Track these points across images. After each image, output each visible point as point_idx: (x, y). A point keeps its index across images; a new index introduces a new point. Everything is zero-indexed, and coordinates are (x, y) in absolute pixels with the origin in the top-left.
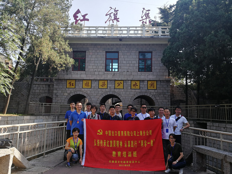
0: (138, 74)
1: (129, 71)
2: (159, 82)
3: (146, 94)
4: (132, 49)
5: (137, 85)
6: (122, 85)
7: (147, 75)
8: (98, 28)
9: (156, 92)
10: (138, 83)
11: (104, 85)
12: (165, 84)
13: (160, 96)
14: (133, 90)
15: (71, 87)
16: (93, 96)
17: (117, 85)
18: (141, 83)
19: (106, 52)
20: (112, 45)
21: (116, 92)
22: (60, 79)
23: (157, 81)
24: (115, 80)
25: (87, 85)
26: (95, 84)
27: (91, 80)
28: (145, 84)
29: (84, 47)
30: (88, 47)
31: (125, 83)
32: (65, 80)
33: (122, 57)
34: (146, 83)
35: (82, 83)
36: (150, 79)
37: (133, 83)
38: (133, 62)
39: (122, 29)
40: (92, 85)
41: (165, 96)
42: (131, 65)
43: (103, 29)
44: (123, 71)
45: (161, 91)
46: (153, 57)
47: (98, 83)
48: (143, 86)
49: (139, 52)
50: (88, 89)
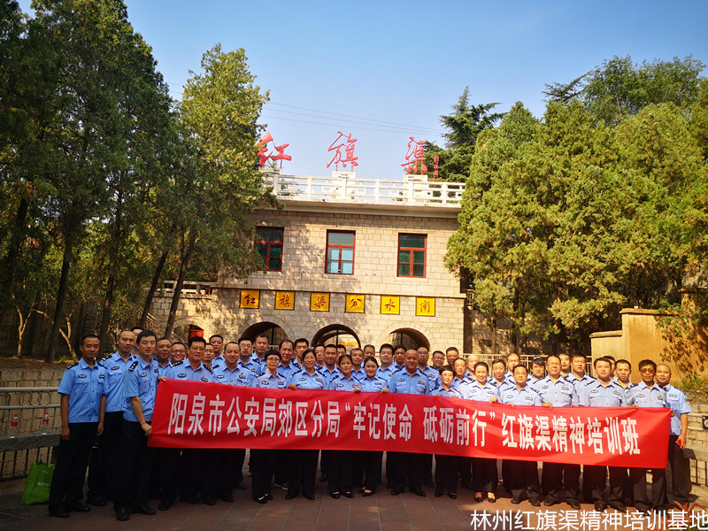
0: (395, 281)
1: (378, 273)
2: (441, 300)
3: (412, 327)
4: (384, 227)
5: (394, 306)
6: (360, 305)
7: (416, 283)
9: (433, 323)
10: (396, 301)
11: (322, 301)
12: (452, 305)
13: (443, 331)
14: (385, 315)
15: (250, 305)
16: (297, 328)
17: (350, 303)
18: (402, 303)
19: (329, 232)
20: (342, 216)
21: (348, 321)
22: (227, 289)
23: (435, 298)
24: (347, 294)
25: (284, 301)
27: (295, 291)
28: (409, 303)
29: (280, 218)
30: (289, 218)
32: (236, 289)
33: (363, 242)
34: (412, 301)
35: (273, 297)
36: (422, 293)
37: (386, 300)
38: (386, 255)
40: (296, 302)
41: (452, 331)
42: (382, 261)
44: (364, 274)
45: (445, 320)
46: (429, 245)
47: (309, 299)
48: (407, 308)
49: (400, 234)
50: (288, 312)
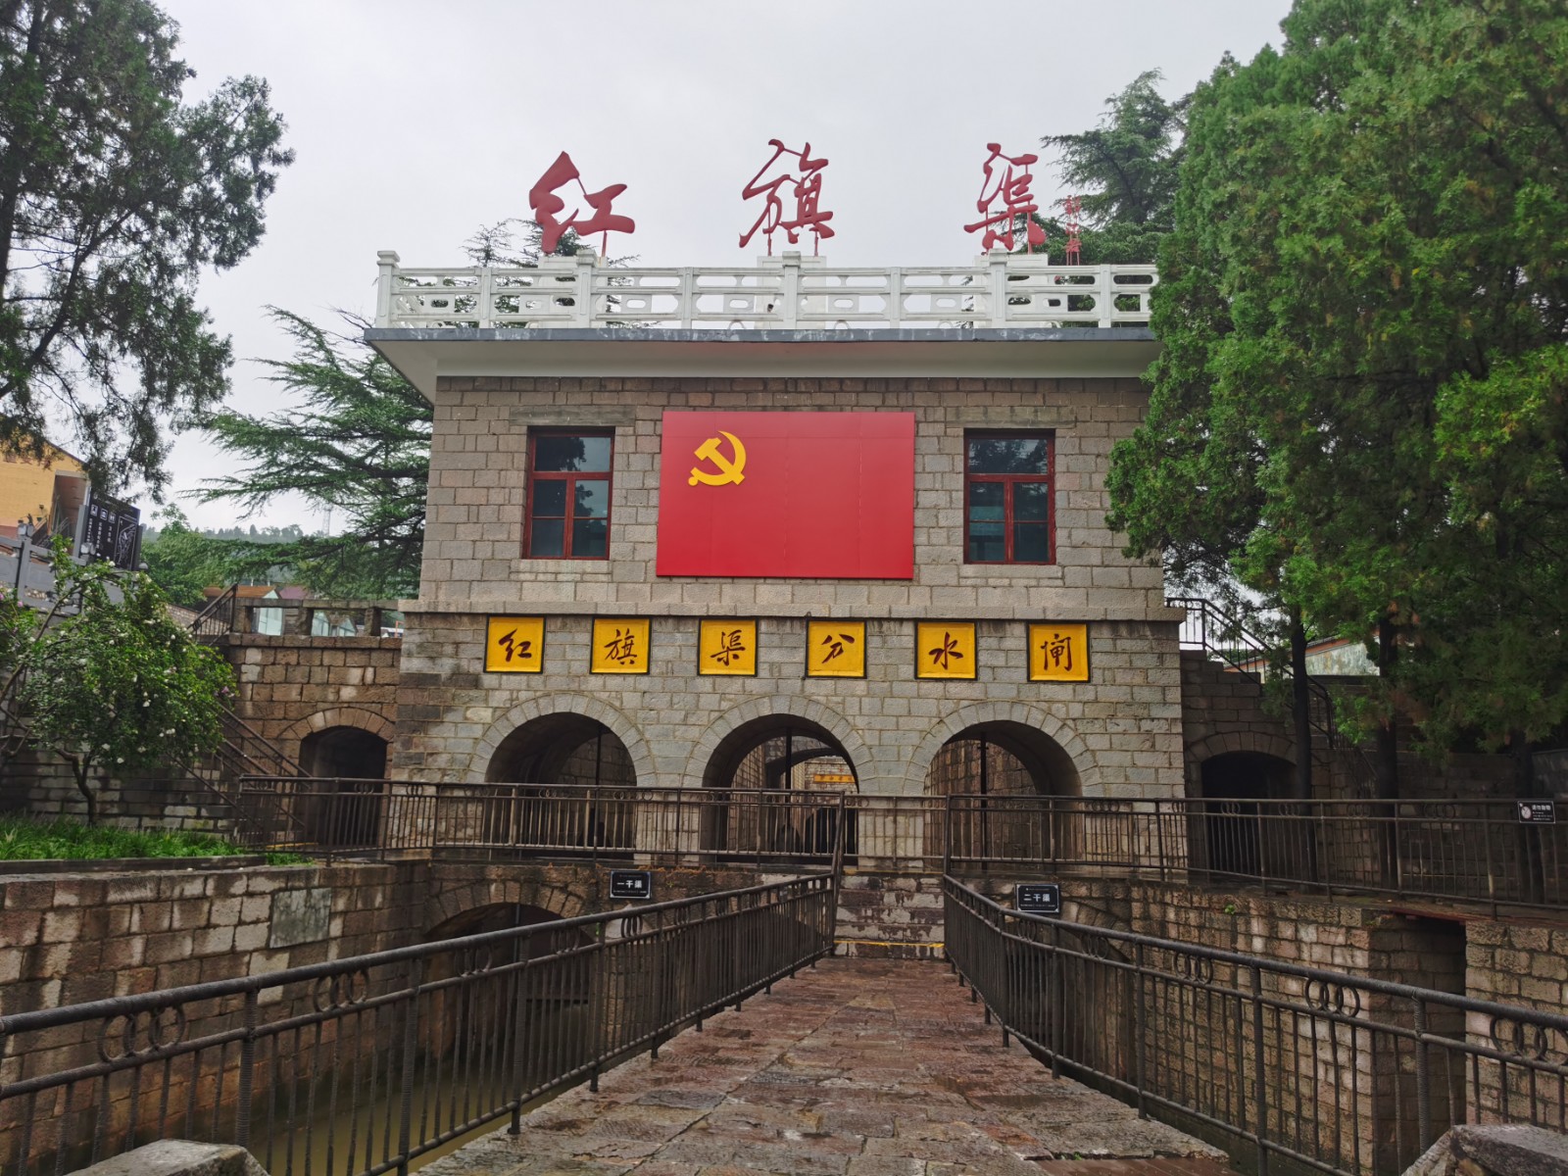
0: (960, 577)
2: (1106, 632)
3: (1018, 716)
4: (919, 413)
7: (1025, 582)
8: (696, 276)
12: (1143, 645)
13: (1116, 729)
14: (930, 685)
16: (657, 729)
18: (983, 643)
21: (815, 704)
22: (446, 616)
23: (1089, 624)
25: (622, 650)
26: (671, 646)
27: (651, 618)
28: (1009, 643)
29: (604, 399)
30: (628, 398)
31: (874, 642)
32: (473, 616)
34: (1015, 638)
35: (585, 638)
36: (1044, 610)
37: (932, 638)
38: (928, 499)
39: (851, 282)
40: (655, 651)
41: (1146, 725)
43: (730, 282)
45: (1122, 695)
46: (1060, 464)
47: (693, 640)
48: (1000, 660)
49: (970, 434)
50: (631, 680)
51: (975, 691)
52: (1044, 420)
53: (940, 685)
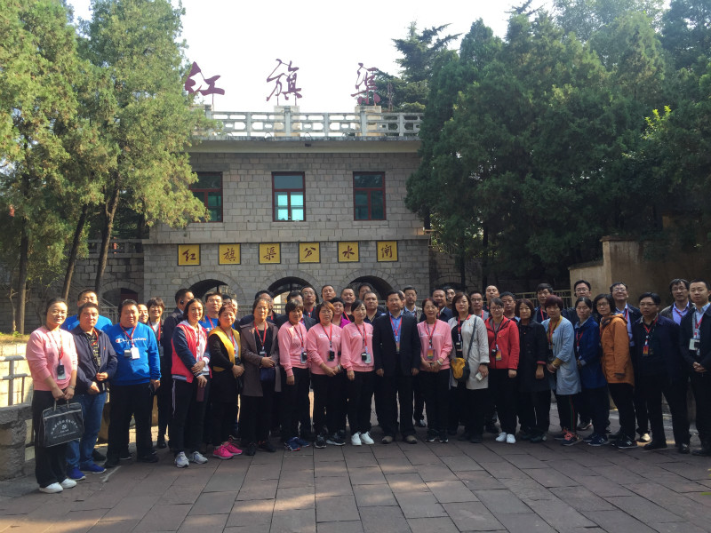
0: (352, 226)
1: (333, 218)
2: (403, 244)
3: (374, 274)
4: (336, 166)
5: (352, 253)
6: (315, 254)
7: (375, 227)
8: (251, 115)
9: (397, 268)
10: (355, 247)
11: (271, 255)
12: (416, 248)
14: (343, 264)
15: (190, 262)
17: (303, 253)
18: (361, 249)
19: (274, 174)
20: (288, 156)
21: (302, 273)
22: (161, 245)
23: (397, 241)
24: (299, 243)
25: (230, 255)
26: (249, 254)
27: (240, 243)
28: (370, 249)
29: (218, 161)
30: (227, 161)
31: (323, 250)
32: (172, 245)
33: (314, 185)
34: (372, 247)
35: (216, 252)
36: (382, 237)
37: (343, 248)
38: (341, 197)
39: (310, 118)
40: (243, 256)
41: (417, 275)
42: (337, 204)
43: (265, 117)
44: (316, 220)
45: (409, 265)
46: (387, 184)
47: (256, 251)
48: (368, 254)
49: (355, 174)
50: (234, 266)
51: (358, 266)
52: (381, 168)
53: (346, 265)
